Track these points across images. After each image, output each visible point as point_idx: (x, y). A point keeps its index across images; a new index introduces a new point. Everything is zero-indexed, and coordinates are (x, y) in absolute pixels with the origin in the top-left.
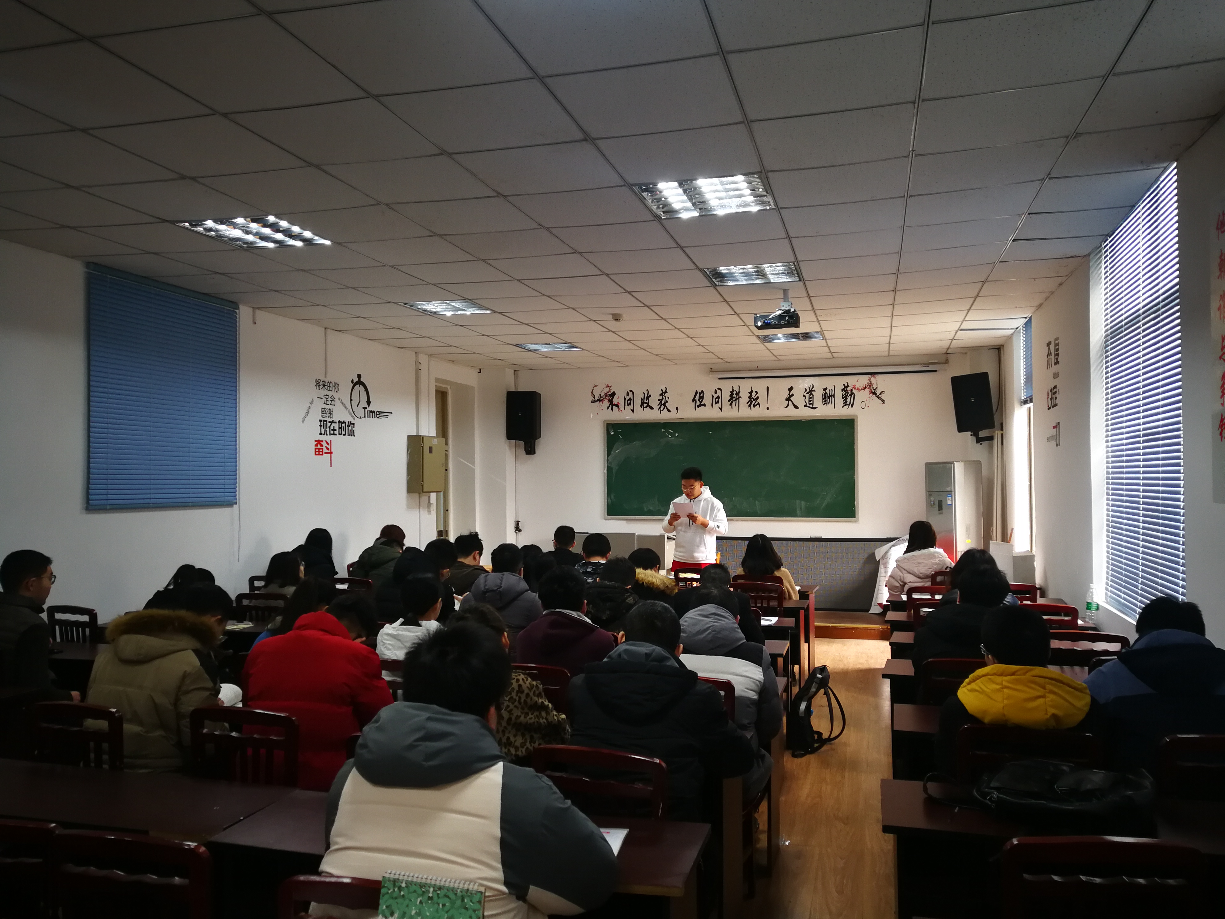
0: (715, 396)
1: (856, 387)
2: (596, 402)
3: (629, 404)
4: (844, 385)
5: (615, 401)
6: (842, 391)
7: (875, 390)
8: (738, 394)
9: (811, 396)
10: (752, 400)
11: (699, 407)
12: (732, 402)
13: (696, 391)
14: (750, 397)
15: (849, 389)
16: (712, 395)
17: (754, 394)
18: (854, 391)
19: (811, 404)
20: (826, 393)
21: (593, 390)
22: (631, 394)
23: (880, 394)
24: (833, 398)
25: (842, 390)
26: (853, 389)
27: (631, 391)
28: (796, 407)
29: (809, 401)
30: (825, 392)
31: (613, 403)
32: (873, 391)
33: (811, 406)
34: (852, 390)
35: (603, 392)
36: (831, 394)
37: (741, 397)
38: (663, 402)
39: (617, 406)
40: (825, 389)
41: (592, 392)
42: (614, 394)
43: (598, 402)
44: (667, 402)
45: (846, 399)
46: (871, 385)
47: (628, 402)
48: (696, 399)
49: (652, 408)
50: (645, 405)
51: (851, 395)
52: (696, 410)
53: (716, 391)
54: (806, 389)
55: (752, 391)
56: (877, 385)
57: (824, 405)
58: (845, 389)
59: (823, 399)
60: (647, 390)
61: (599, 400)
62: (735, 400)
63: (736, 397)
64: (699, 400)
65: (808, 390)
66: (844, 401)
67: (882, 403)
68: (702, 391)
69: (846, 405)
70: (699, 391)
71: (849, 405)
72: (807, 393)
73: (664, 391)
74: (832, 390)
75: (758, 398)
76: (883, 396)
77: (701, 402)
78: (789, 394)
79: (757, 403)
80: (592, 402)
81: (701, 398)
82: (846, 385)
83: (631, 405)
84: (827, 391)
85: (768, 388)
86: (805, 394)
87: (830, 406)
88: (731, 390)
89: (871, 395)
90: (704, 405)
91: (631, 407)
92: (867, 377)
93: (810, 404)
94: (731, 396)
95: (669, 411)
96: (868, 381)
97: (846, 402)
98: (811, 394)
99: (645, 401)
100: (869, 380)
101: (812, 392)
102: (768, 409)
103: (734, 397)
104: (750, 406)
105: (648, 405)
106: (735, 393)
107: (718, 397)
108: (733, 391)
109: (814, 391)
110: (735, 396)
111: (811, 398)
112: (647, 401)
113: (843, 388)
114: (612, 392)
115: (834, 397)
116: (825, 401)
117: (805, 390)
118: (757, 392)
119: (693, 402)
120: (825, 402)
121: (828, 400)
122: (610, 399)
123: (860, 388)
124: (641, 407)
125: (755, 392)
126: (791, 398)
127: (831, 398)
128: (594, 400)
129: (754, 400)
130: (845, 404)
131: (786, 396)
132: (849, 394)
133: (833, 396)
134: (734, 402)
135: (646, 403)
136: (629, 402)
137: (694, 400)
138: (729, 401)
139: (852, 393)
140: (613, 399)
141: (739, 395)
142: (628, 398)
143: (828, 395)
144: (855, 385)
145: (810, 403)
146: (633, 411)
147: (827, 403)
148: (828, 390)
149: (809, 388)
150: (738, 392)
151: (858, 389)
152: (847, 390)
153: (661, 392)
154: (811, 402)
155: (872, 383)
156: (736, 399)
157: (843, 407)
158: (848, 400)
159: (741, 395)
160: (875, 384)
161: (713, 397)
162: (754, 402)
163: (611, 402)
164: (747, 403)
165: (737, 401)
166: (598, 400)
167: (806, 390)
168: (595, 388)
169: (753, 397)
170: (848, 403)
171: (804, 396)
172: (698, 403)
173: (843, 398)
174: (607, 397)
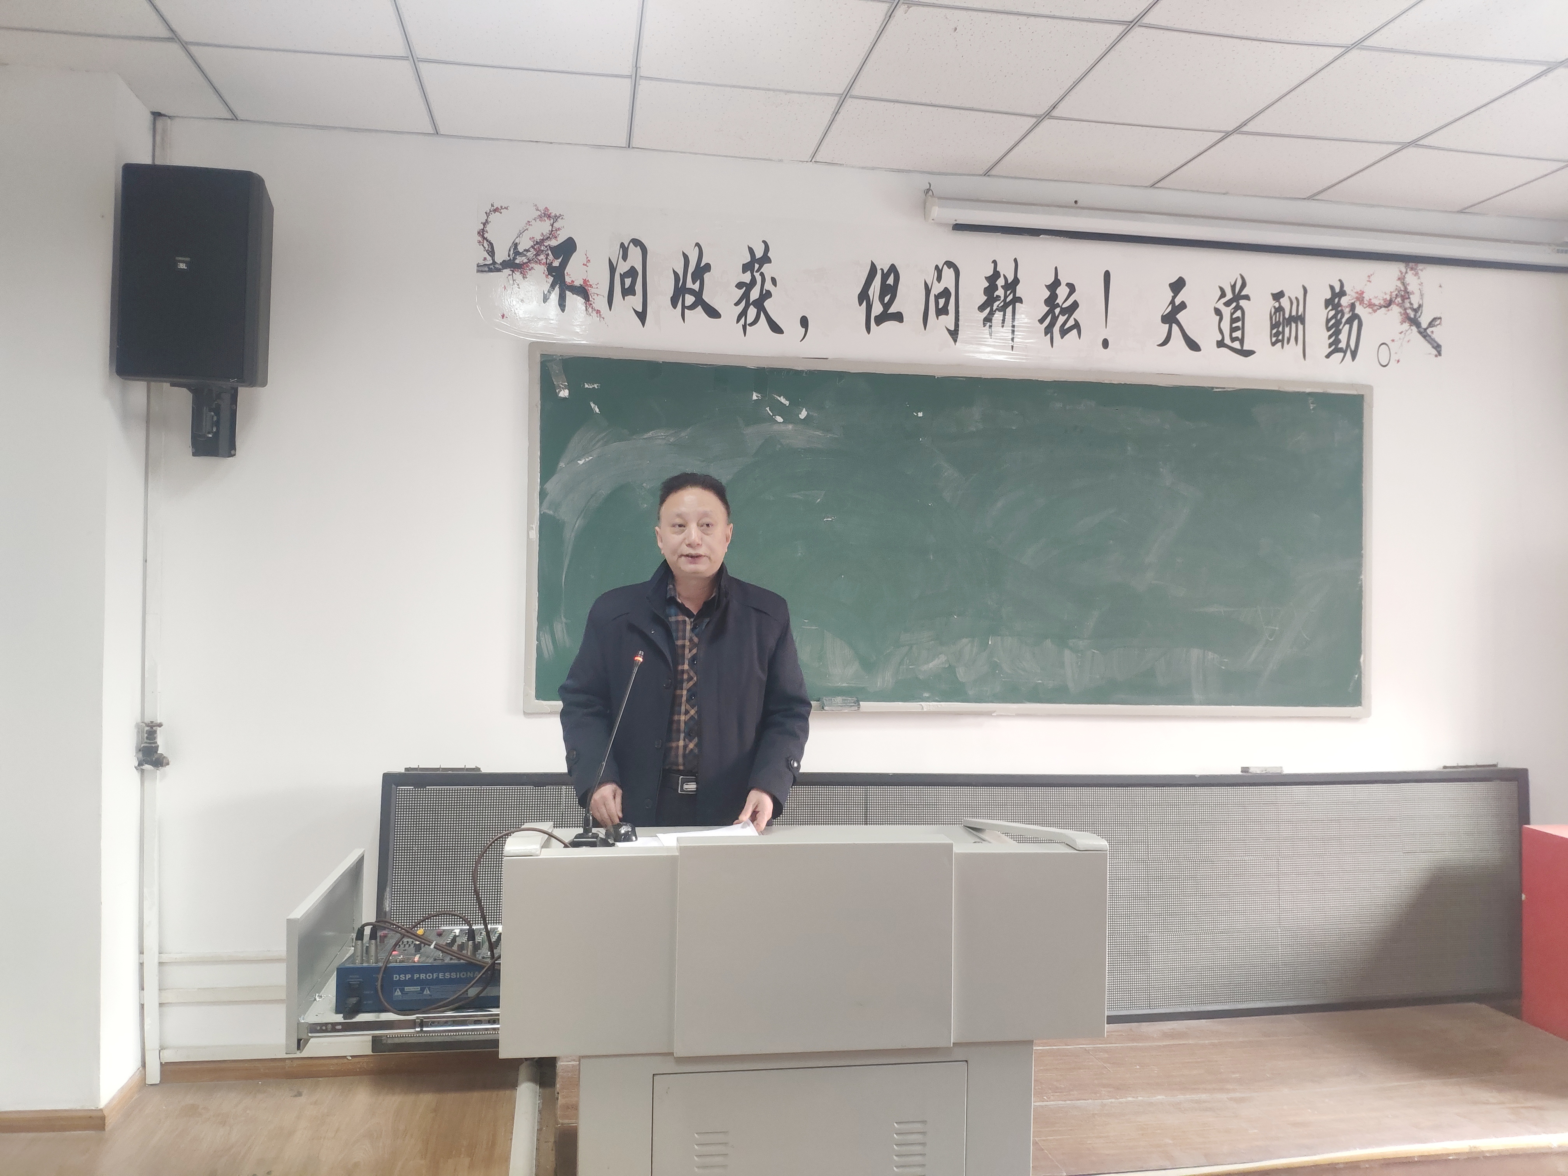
0: (937, 289)
1: (1367, 297)
2: (499, 270)
3: (628, 292)
4: (1332, 288)
5: (574, 273)
6: (1326, 307)
7: (1416, 311)
8: (1012, 286)
9: (1238, 314)
10: (1057, 311)
11: (880, 320)
12: (992, 313)
13: (873, 264)
14: (1051, 301)
15: (1345, 301)
16: (926, 284)
17: (1062, 292)
18: (1359, 310)
19: (1236, 339)
20: (1280, 309)
21: (484, 224)
22: (635, 253)
23: (1431, 325)
24: (1300, 327)
25: (1328, 303)
26: (1357, 304)
27: (636, 242)
28: (1193, 346)
29: (1233, 330)
30: (1277, 305)
31: (568, 280)
32: (1412, 314)
33: (1236, 345)
34: (1353, 306)
35: (526, 236)
36: (1294, 313)
37: (1020, 300)
38: (755, 294)
39: (583, 292)
40: (1278, 296)
41: (482, 233)
42: (567, 248)
43: (507, 271)
44: (769, 294)
45: (1338, 332)
46: (1405, 295)
47: (623, 283)
48: (871, 292)
49: (713, 313)
50: (690, 299)
51: (1350, 321)
52: (868, 329)
53: (939, 271)
54: (1221, 289)
55: (1056, 283)
56: (1422, 295)
57: (1273, 344)
58: (1334, 300)
59: (1272, 329)
60: (698, 245)
61: (511, 265)
62: (1003, 309)
63: (1006, 297)
64: (881, 299)
65: (1229, 296)
66: (1330, 337)
67: (1435, 352)
68: (893, 269)
69: (1337, 350)
70: (883, 265)
71: (1345, 352)
72: (1227, 304)
73: (759, 254)
74: (1297, 298)
75: (1075, 305)
76: (1437, 333)
77: (886, 306)
78: (1172, 302)
79: (1071, 322)
80: (483, 268)
81: (889, 291)
82: (1337, 290)
83: (634, 294)
84: (1284, 302)
85: (1107, 275)
86: (1220, 305)
87: (1292, 350)
88: (990, 272)
89: (1406, 326)
90: (898, 317)
91: (636, 301)
92: (1393, 270)
93: (1233, 340)
94: (990, 291)
95: (775, 328)
96: (1399, 284)
97: (1337, 341)
98: (1238, 307)
99: (689, 284)
100: (1402, 279)
101: (1242, 303)
102: (1105, 344)
103: (998, 297)
104: (1049, 330)
105: (700, 302)
106: (1000, 282)
107: (946, 293)
108: (996, 275)
109: (1247, 298)
110: (1000, 292)
111: (1237, 320)
112: (696, 287)
113: (1329, 296)
114: (561, 238)
115: (1303, 323)
116: (1277, 334)
117: (1219, 293)
118: (1072, 288)
119: (860, 305)
120: (1277, 338)
121: (1287, 330)
122: (556, 263)
123: (1377, 302)
124: (674, 306)
125: (1068, 285)
126: (1179, 316)
127: (1294, 325)
128: (489, 261)
129: (1063, 311)
130: (1335, 348)
131: (1164, 308)
132: (1347, 316)
133: (1300, 319)
134: (998, 316)
135: (691, 292)
136: (628, 282)
137: (863, 296)
138: (982, 308)
139: (1355, 317)
140: (564, 264)
141: (1014, 292)
142: (623, 267)
143: (1287, 316)
144: (1363, 293)
145: (1235, 335)
146: (642, 316)
147: (1282, 341)
148: (1286, 297)
149: (1233, 287)
150: (1010, 279)
151: (1371, 305)
152: (1339, 305)
153: (748, 259)
154: (1238, 334)
155: (1410, 289)
156: (1006, 305)
157: (1328, 356)
158: (1343, 337)
159: (1020, 291)
160: (1417, 293)
161: (928, 290)
162: (1062, 319)
163: (557, 275)
164: (1041, 321)
165: (1010, 309)
166: (506, 264)
167: (1223, 295)
168: (493, 217)
169: (1059, 301)
170: (1342, 345)
171: (1218, 312)
172: (877, 309)
173: (1328, 329)
174: (542, 257)
